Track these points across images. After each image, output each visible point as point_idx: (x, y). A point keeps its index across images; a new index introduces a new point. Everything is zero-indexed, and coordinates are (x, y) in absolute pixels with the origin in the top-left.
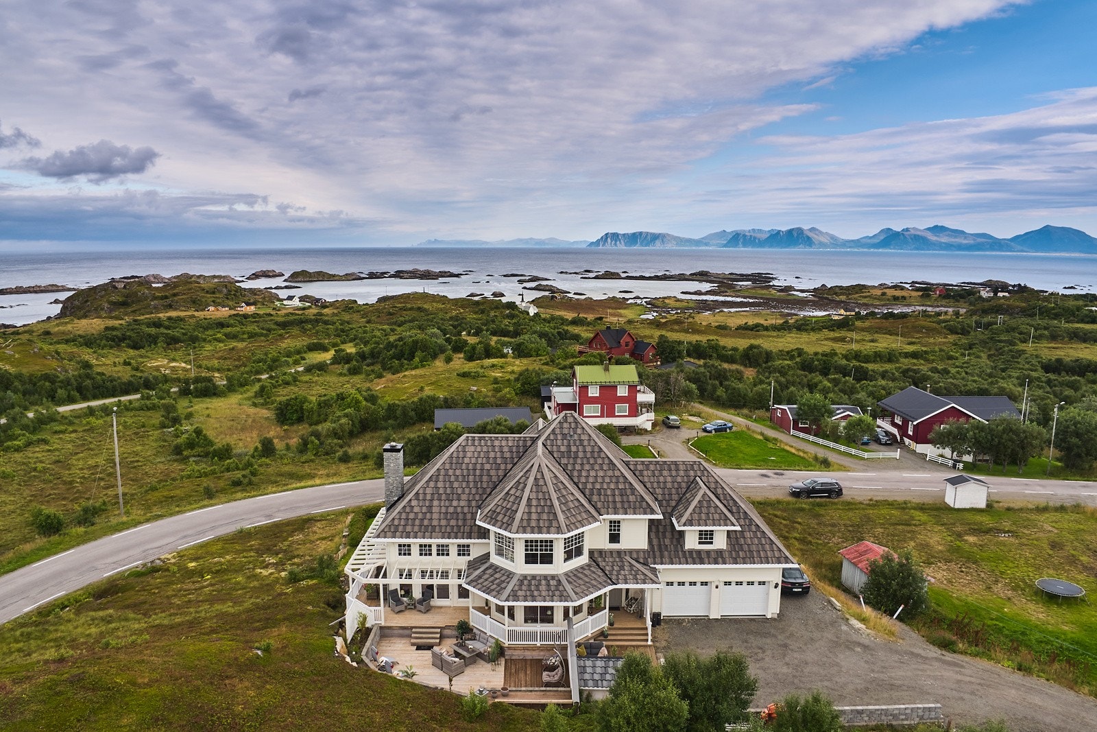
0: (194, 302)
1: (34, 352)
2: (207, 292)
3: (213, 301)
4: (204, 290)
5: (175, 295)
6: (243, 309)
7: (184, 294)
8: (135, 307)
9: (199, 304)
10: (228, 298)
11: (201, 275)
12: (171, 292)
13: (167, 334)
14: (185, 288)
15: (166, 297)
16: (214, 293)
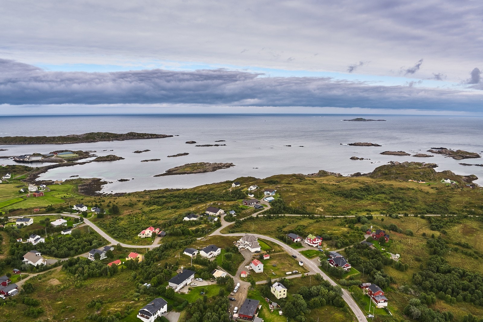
3: (413, 178)
4: (414, 172)
14: (408, 171)
15: (399, 174)
16: (417, 174)
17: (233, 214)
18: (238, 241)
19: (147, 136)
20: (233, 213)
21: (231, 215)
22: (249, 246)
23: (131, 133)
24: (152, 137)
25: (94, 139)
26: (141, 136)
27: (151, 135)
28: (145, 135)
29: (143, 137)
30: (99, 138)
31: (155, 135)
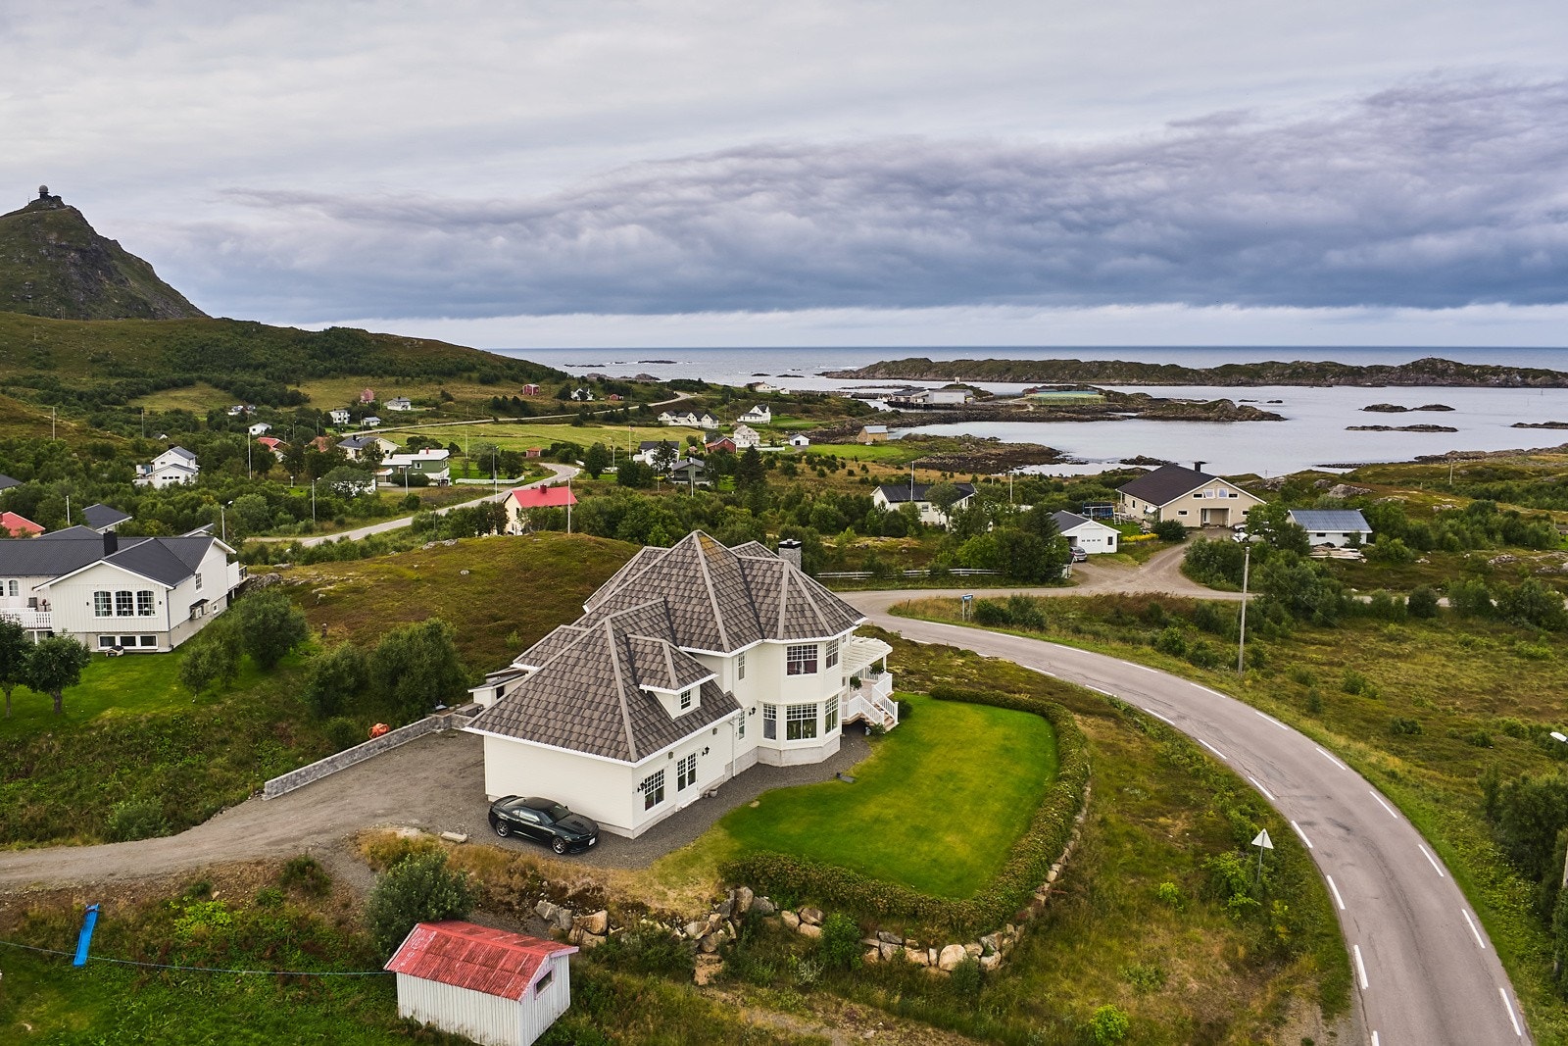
19: (1503, 376)
23: (1427, 361)
24: (1529, 380)
25: (1252, 377)
26: (1473, 377)
27: (1525, 373)
28: (1496, 371)
29: (1481, 381)
30: (1283, 375)
31: (1547, 372)
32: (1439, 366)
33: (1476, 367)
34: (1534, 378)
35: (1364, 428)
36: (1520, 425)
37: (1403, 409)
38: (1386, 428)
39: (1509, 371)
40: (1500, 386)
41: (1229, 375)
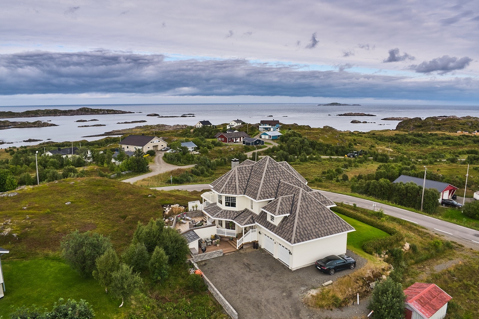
0: (452, 128)
1: (335, 137)
2: (461, 124)
3: (462, 129)
4: (459, 123)
5: (444, 124)
6: (475, 133)
7: (449, 124)
8: (423, 128)
9: (453, 129)
10: (470, 128)
11: (476, 117)
12: (443, 123)
13: (415, 139)
14: (450, 121)
15: (440, 125)
16: (464, 125)
17: (190, 149)
18: (191, 205)
19: (103, 112)
20: (191, 147)
21: (185, 151)
22: (268, 226)
23: (83, 108)
24: (109, 112)
25: (36, 114)
26: (95, 112)
27: (108, 110)
28: (101, 110)
29: (98, 113)
30: (44, 113)
31: (113, 110)
32: (87, 109)
33: (96, 109)
34: (110, 112)
35: (82, 126)
36: (119, 123)
37: (86, 121)
38: (88, 126)
39: (104, 110)
40: (102, 114)
41: (29, 114)
